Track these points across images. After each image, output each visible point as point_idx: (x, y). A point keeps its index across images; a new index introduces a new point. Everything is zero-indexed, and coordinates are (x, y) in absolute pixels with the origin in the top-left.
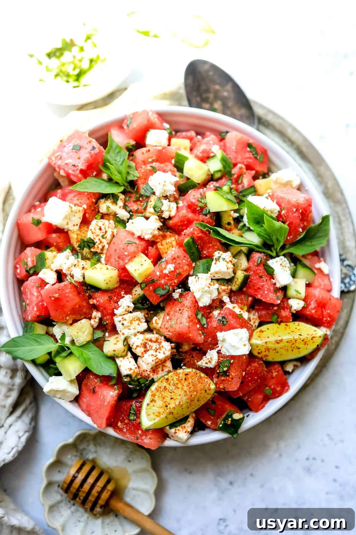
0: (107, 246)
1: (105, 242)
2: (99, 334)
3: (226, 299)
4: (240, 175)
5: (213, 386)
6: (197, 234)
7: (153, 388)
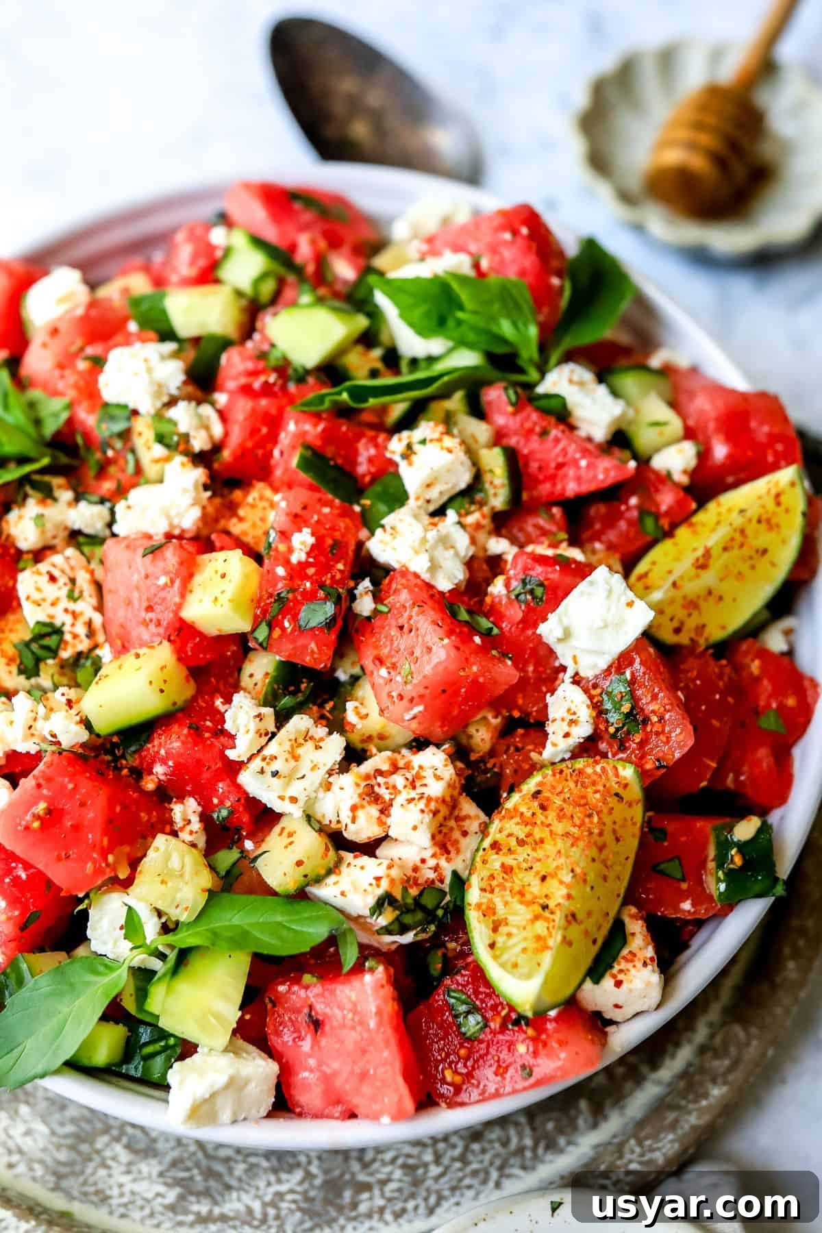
0: (97, 619)
1: (86, 607)
2: (226, 858)
3: (498, 546)
4: (320, 261)
5: (628, 772)
6: (313, 430)
7: (473, 895)
